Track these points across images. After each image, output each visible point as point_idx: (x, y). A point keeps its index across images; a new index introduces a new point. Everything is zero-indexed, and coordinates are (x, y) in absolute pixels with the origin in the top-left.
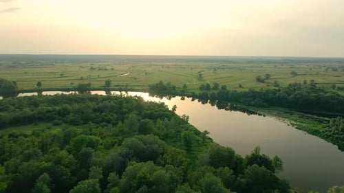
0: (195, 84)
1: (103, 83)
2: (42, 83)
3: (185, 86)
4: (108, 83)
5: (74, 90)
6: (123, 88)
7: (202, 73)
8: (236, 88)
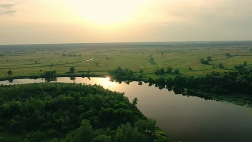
0: (150, 68)
1: (68, 70)
2: (12, 71)
3: (141, 71)
4: (72, 70)
5: (42, 77)
6: (86, 73)
7: (152, 56)
8: (186, 71)
